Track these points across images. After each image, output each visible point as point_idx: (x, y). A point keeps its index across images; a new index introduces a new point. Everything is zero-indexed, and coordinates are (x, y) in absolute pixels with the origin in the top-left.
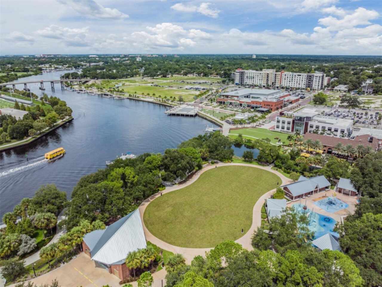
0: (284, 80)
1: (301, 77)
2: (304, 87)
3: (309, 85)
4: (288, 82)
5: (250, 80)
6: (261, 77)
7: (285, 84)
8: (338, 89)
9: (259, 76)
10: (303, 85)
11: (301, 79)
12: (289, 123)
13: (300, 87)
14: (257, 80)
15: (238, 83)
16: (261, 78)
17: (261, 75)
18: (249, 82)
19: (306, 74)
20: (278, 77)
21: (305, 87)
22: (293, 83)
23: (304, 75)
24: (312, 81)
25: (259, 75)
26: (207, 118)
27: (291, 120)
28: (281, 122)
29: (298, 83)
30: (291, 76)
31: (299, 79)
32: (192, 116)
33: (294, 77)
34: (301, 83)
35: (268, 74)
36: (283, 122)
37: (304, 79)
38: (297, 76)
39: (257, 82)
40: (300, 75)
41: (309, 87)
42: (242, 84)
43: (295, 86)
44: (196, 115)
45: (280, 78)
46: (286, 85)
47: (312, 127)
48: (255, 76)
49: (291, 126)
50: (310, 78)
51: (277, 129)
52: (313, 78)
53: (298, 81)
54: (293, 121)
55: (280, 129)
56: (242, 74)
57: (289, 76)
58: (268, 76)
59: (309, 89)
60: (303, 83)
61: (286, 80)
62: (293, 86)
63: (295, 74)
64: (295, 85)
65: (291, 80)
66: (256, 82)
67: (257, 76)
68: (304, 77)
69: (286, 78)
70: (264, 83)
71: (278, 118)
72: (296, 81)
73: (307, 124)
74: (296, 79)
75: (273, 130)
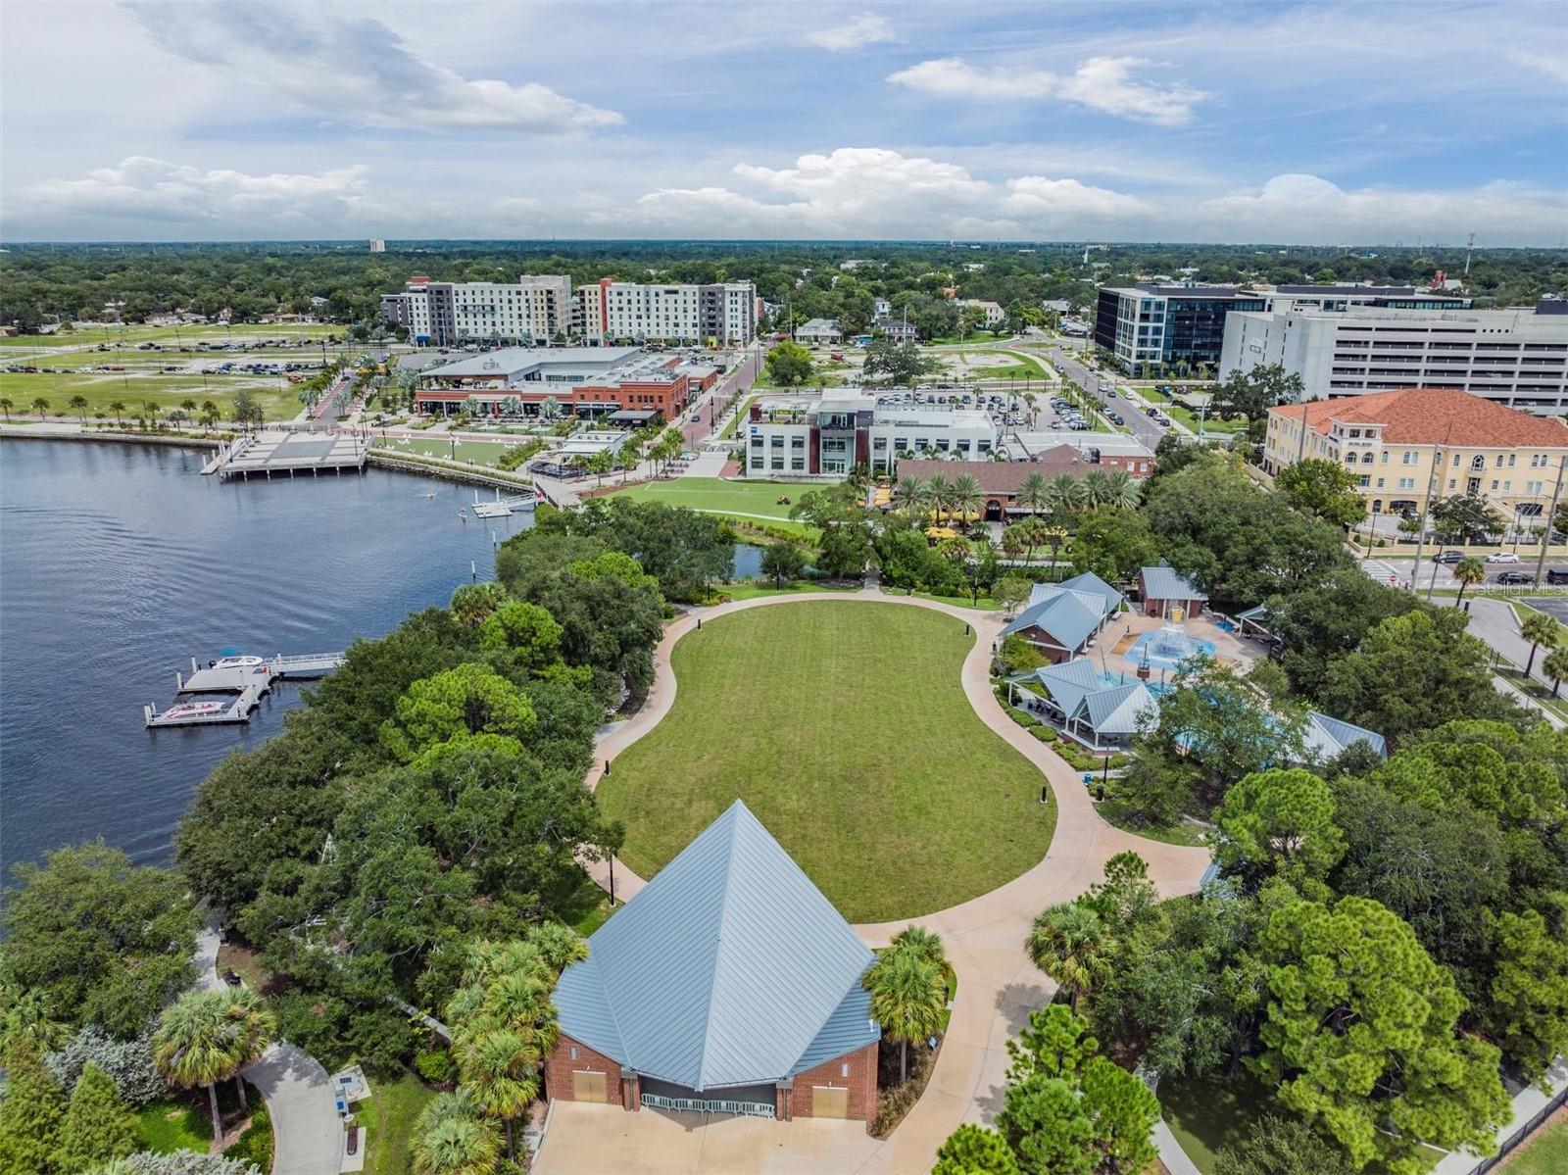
0: (615, 313)
1: (680, 297)
2: (693, 334)
3: (712, 325)
4: (635, 321)
5: (480, 317)
6: (523, 304)
7: (621, 326)
8: (812, 333)
9: (515, 305)
10: (690, 328)
11: (681, 306)
12: (798, 443)
13: (681, 334)
14: (507, 320)
15: (428, 334)
16: (524, 312)
17: (523, 297)
18: (479, 328)
19: (696, 287)
20: (593, 303)
21: (697, 336)
22: (653, 321)
23: (691, 291)
24: (721, 309)
25: (514, 298)
26: (433, 469)
27: (804, 431)
28: (767, 444)
29: (672, 320)
30: (642, 297)
31: (671, 305)
32: (349, 471)
33: (653, 299)
34: (681, 320)
35: (549, 292)
36: (777, 443)
37: (690, 306)
38: (663, 297)
39: (509, 325)
40: (676, 292)
41: (713, 333)
42: (443, 338)
43: (663, 335)
44: (368, 464)
45: (600, 304)
46: (626, 333)
47: (880, 445)
48: (496, 303)
49: (805, 453)
50: (712, 302)
51: (757, 471)
52: (723, 300)
53: (671, 314)
54: (815, 435)
55: (766, 471)
56: (440, 300)
57: (634, 298)
58: (550, 300)
59: (713, 339)
60: (690, 321)
61: (626, 313)
62: (653, 335)
63: (654, 288)
64: (663, 328)
65: (643, 312)
66: (507, 326)
67: (505, 304)
68: (690, 298)
69: (624, 304)
70: (537, 328)
71: (754, 431)
72: (662, 313)
73: (862, 438)
74: (662, 305)
75: (741, 478)
